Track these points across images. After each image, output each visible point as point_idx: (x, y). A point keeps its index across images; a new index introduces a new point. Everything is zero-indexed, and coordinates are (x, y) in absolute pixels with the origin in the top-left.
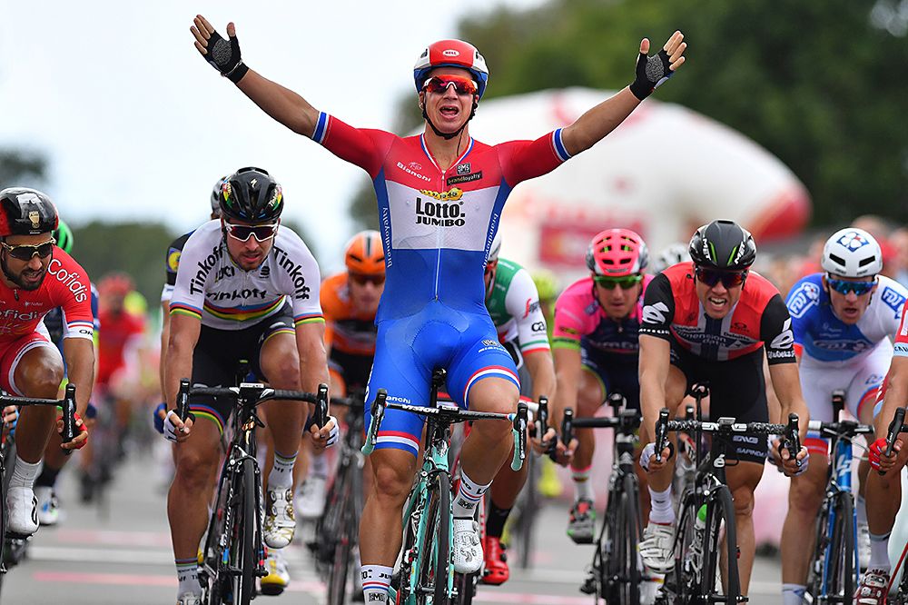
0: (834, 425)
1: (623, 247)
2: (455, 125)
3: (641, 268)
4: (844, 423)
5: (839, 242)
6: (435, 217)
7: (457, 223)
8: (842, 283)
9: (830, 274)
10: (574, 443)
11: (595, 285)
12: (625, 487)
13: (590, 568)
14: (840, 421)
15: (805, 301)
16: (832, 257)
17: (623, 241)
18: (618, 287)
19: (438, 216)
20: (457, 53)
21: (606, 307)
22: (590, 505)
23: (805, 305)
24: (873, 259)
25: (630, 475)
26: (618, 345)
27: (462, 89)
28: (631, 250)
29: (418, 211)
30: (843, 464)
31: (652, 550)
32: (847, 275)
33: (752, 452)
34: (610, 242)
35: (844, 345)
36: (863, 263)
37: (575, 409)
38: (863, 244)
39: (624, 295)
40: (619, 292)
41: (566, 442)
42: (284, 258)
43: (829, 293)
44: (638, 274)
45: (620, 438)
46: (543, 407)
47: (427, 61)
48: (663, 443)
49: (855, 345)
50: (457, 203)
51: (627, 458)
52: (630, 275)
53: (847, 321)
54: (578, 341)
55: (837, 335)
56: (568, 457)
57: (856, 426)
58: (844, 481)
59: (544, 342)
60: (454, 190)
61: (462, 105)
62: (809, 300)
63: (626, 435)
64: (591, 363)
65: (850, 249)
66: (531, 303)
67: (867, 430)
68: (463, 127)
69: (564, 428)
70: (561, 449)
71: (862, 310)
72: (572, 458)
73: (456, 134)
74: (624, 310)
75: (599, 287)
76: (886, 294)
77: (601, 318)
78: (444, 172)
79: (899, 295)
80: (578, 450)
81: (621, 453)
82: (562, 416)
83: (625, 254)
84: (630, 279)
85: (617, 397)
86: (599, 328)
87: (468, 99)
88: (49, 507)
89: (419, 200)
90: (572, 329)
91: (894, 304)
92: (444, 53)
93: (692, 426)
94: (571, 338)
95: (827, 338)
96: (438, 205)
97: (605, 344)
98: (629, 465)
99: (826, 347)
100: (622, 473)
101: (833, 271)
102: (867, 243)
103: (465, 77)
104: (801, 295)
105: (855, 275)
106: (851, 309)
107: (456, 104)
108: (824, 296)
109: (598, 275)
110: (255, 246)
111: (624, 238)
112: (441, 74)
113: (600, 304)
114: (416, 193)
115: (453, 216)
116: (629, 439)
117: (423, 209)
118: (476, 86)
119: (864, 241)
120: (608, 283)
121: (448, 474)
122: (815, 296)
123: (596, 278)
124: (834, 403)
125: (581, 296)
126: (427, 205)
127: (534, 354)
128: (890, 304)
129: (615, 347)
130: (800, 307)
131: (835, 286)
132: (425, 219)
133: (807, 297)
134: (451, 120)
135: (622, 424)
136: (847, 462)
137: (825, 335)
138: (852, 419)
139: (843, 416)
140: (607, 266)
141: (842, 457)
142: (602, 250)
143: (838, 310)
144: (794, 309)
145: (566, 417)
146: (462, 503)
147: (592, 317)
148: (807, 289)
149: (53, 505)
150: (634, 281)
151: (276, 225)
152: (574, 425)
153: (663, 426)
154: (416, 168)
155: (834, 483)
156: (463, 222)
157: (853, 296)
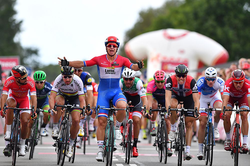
0: (208, 109)
1: (161, 74)
2: (113, 54)
3: (165, 79)
4: (210, 109)
5: (208, 70)
6: (109, 72)
7: (114, 73)
8: (209, 79)
9: (206, 77)
10: (152, 115)
11: (155, 82)
12: (163, 123)
13: (155, 141)
14: (209, 108)
15: (201, 83)
16: (207, 73)
17: (161, 73)
18: (160, 83)
19: (110, 72)
20: (113, 39)
21: (158, 86)
22: (155, 128)
23: (201, 84)
24: (215, 73)
25: (164, 121)
26: (160, 94)
27: (114, 46)
28: (163, 75)
29: (106, 72)
30: (210, 117)
31: (170, 136)
32: (210, 77)
33: (191, 115)
34: (158, 73)
35: (210, 91)
36: (213, 74)
37: (152, 107)
38: (213, 71)
39: (162, 84)
40: (160, 84)
41: (150, 114)
42: (76, 82)
43: (206, 81)
44: (164, 80)
45: (161, 113)
46: (145, 108)
47: (107, 41)
48: (169, 113)
49: (212, 91)
50: (114, 70)
51: (163, 117)
52: (163, 80)
53: (210, 87)
54: (152, 93)
55: (208, 89)
56: (151, 117)
57: (212, 109)
58: (210, 120)
59: (145, 95)
60: (113, 67)
61: (114, 49)
62: (202, 83)
63: (163, 112)
64: (154, 97)
65: (210, 72)
66: (142, 87)
67: (215, 110)
68: (114, 54)
69: (150, 112)
70: (149, 116)
71: (213, 84)
72: (152, 118)
73: (113, 55)
74: (162, 87)
75: (156, 83)
76: (218, 80)
77: (157, 89)
78: (111, 63)
79: (221, 80)
80: (153, 116)
81: (162, 117)
82: (149, 109)
83: (162, 76)
84: (163, 81)
85: (159, 105)
86: (156, 91)
87: (116, 48)
88: (44, 132)
89: (106, 70)
90: (150, 91)
91: (220, 82)
92: (111, 39)
93: (176, 110)
94: (150, 93)
95: (206, 90)
96: (110, 70)
97: (157, 94)
98: (164, 119)
99: (206, 92)
100: (162, 121)
101: (207, 76)
102: (214, 70)
103: (115, 44)
104: (200, 82)
105: (211, 77)
106: (211, 84)
107: (113, 50)
108: (205, 82)
109: (156, 80)
110: (68, 80)
111: (161, 72)
112: (110, 43)
113: (156, 86)
114: (105, 68)
115: (113, 72)
116: (163, 113)
117: (107, 71)
118: (117, 46)
119: (213, 70)
120: (158, 82)
121: (113, 121)
122: (203, 82)
123: (156, 81)
124: (208, 104)
125: (152, 84)
126: (107, 70)
127: (143, 97)
128: (219, 82)
129: (159, 94)
130: (200, 84)
131: (208, 79)
132: (107, 73)
133: (201, 82)
134: (112, 53)
135: (162, 110)
136: (211, 116)
137: (206, 89)
138: (212, 108)
139: (210, 107)
140: (158, 78)
141: (210, 116)
142: (157, 75)
143: (208, 85)
144: (198, 85)
145: (150, 109)
146: (117, 126)
147: (155, 88)
148: (201, 80)
149: (45, 132)
150: (164, 81)
151: (73, 75)
152: (152, 111)
153: (169, 109)
154: (105, 63)
155: (208, 121)
156: (115, 73)
157: (211, 81)
